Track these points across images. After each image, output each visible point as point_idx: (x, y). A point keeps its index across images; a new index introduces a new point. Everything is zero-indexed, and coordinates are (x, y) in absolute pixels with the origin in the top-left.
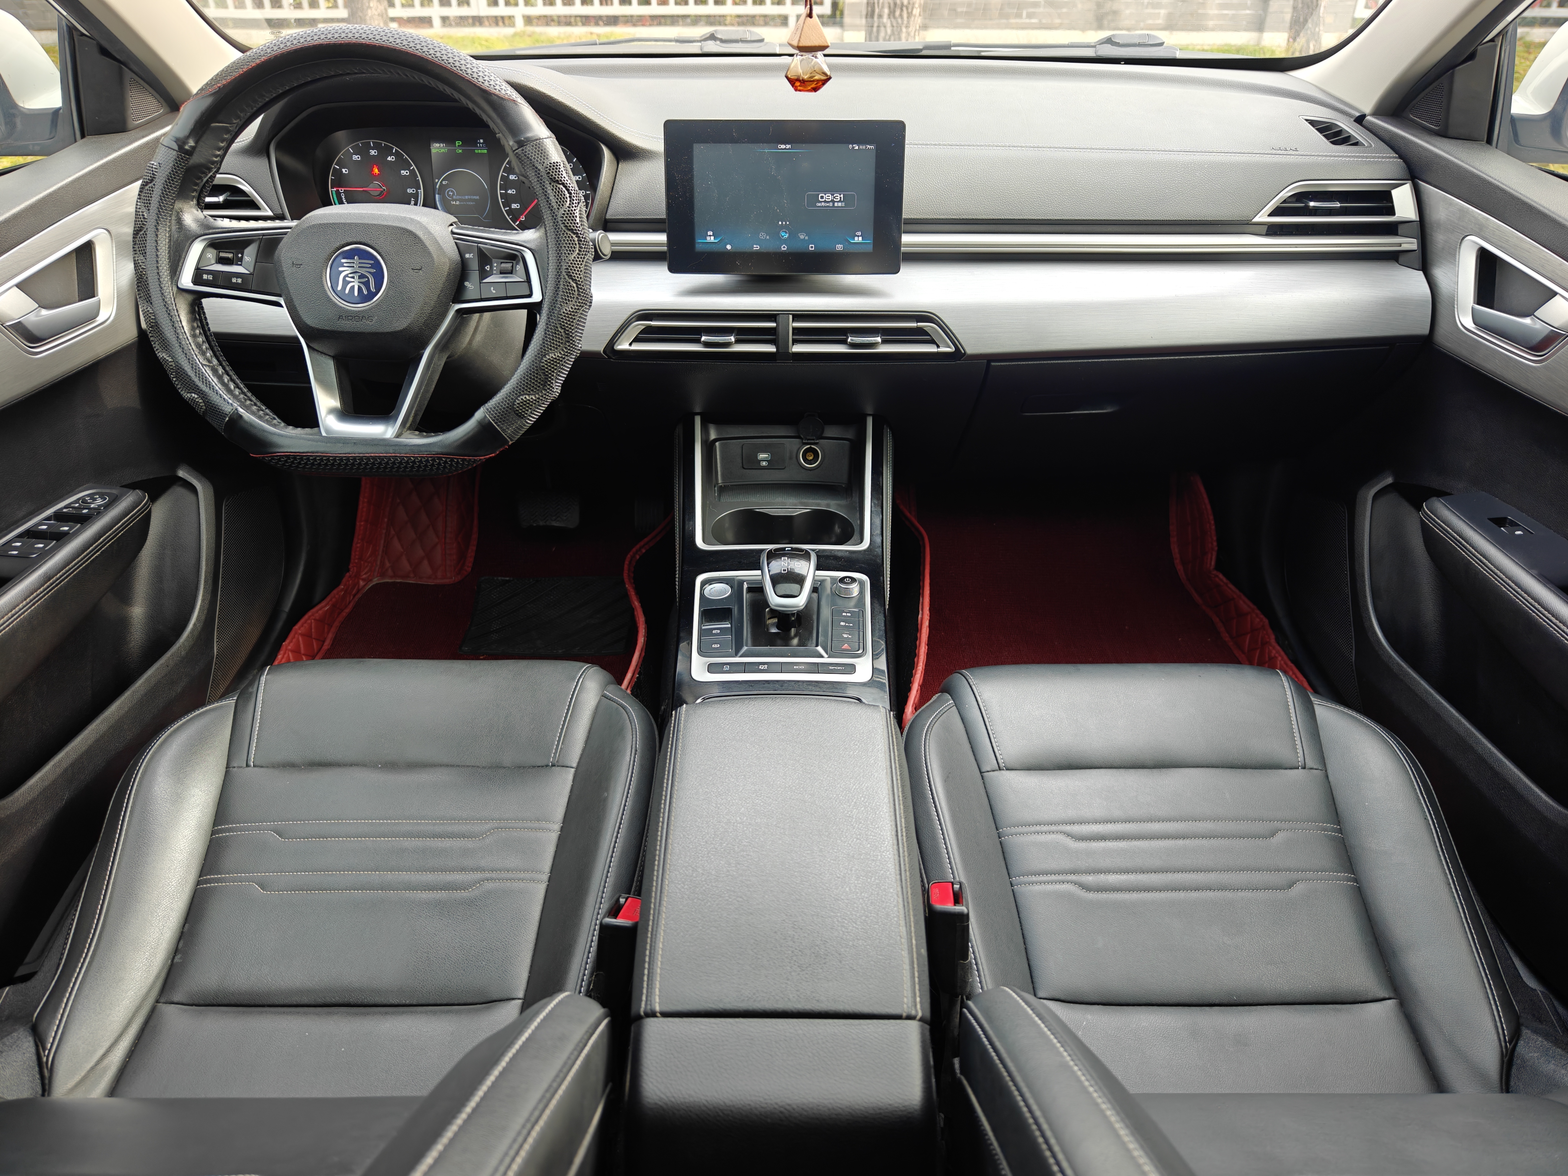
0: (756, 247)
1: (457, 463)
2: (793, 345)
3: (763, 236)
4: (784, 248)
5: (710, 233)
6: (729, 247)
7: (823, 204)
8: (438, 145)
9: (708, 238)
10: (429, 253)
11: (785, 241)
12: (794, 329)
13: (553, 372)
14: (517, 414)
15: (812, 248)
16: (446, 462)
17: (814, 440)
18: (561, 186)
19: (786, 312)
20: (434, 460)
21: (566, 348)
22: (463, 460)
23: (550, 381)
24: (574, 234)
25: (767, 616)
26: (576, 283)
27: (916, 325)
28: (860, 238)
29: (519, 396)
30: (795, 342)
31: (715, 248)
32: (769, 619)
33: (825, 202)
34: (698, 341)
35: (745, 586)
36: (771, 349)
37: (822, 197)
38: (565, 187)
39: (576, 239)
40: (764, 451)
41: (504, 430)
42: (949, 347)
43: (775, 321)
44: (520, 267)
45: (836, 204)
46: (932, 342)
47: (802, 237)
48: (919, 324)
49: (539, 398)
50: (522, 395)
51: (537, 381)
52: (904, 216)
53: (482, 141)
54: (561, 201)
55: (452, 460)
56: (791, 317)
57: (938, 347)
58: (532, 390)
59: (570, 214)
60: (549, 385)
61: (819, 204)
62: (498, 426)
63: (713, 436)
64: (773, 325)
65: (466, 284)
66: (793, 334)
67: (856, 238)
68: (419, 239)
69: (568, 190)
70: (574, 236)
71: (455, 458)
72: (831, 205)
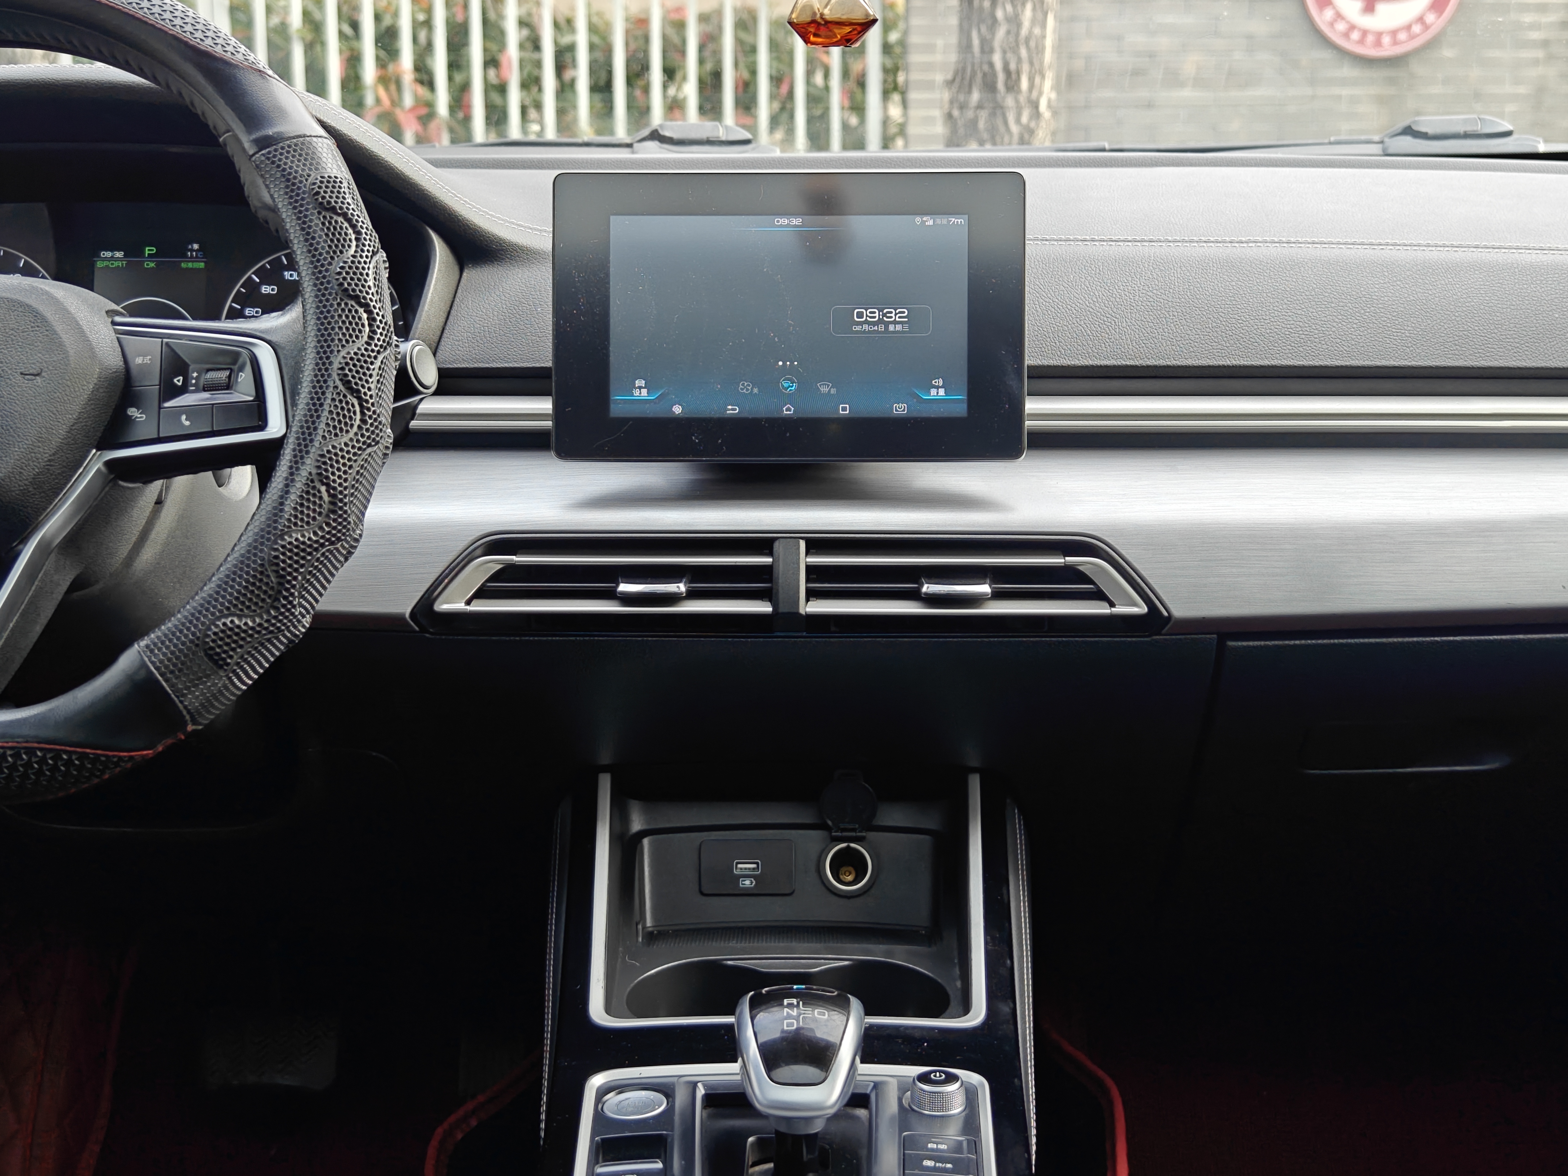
0: (732, 410)
1: (69, 763)
2: (807, 600)
3: (745, 387)
4: (788, 411)
5: (640, 383)
6: (677, 410)
7: (866, 327)
8: (108, 254)
9: (636, 393)
10: (61, 345)
11: (790, 399)
12: (810, 569)
13: (296, 570)
14: (210, 657)
15: (844, 410)
16: (42, 761)
17: (853, 830)
18: (340, 219)
19: (793, 535)
20: (17, 755)
21: (328, 524)
22: (83, 757)
23: (287, 590)
24: (361, 305)
25: (750, 1157)
26: (359, 398)
27: (1063, 561)
28: (942, 392)
29: (219, 619)
30: (812, 594)
31: (651, 412)
32: (754, 1164)
33: (866, 322)
34: (610, 595)
35: (701, 1091)
36: (763, 608)
37: (860, 315)
38: (349, 221)
39: (365, 316)
40: (747, 857)
41: (180, 695)
42: (1135, 604)
43: (770, 554)
44: (245, 378)
45: (891, 328)
46: (1099, 595)
47: (824, 389)
48: (1068, 559)
49: (260, 625)
50: (226, 616)
51: (259, 588)
52: (1030, 360)
53: (196, 246)
54: (339, 246)
55: (57, 756)
56: (802, 544)
57: (1112, 605)
58: (248, 607)
59: (355, 269)
60: (285, 598)
61: (858, 328)
62: (166, 681)
63: (637, 825)
64: (769, 560)
65: (132, 412)
66: (808, 580)
67: (933, 392)
68: (44, 320)
69: (354, 227)
70: (361, 310)
71: (66, 752)
72: (882, 328)
